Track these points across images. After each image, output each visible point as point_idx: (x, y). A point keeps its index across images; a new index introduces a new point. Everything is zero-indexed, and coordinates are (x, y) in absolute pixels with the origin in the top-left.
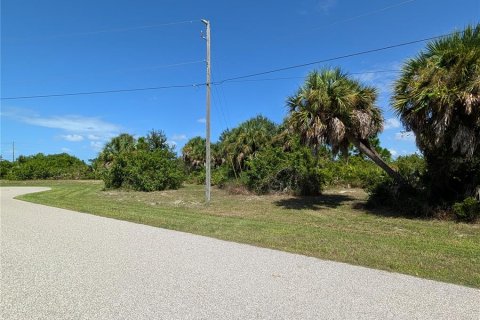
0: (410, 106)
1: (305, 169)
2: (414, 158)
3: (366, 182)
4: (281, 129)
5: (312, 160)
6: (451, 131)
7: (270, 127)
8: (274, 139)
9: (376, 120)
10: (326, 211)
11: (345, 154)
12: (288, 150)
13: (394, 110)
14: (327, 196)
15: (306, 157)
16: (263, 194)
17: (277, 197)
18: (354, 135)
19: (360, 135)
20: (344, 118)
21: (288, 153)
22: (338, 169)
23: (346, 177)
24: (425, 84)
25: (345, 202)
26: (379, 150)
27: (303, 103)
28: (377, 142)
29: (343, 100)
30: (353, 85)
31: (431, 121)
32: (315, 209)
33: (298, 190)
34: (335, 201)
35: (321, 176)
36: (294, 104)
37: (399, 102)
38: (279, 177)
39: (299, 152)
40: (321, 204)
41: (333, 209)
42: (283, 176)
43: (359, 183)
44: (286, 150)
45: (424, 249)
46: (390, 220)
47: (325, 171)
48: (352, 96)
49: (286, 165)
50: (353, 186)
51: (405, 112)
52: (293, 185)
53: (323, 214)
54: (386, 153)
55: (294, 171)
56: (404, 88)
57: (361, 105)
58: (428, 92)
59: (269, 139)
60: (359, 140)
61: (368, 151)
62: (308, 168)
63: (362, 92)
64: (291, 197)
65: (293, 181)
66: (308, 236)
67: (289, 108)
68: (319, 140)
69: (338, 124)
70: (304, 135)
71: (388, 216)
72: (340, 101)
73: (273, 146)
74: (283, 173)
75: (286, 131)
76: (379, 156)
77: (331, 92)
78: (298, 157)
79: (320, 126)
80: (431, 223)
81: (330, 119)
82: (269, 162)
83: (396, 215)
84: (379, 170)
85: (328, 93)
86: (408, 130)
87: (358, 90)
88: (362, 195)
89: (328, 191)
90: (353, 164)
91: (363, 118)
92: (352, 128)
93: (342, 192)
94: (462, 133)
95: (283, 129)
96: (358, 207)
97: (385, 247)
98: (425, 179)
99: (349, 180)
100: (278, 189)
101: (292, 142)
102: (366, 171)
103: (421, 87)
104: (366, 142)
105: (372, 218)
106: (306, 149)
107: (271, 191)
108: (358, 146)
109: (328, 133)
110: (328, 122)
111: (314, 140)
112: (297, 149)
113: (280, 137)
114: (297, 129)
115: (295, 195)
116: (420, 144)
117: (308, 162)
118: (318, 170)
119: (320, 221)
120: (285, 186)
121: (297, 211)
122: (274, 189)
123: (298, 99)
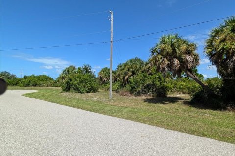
0: (214, 52)
1: (158, 83)
2: (216, 79)
3: (191, 91)
4: (147, 64)
5: (163, 79)
7: (142, 63)
8: (143, 69)
9: (196, 59)
10: (169, 105)
11: (180, 77)
12: (150, 74)
13: (206, 55)
14: (170, 97)
15: (159, 77)
16: (138, 95)
17: (144, 97)
18: (184, 67)
19: (187, 67)
20: (179, 58)
21: (150, 76)
22: (176, 84)
23: (180, 88)
24: (223, 41)
25: (180, 101)
26: (197, 74)
27: (158, 51)
28: (196, 70)
29: (179, 49)
30: (184, 42)
31: (225, 60)
32: (164, 104)
33: (155, 94)
34: (174, 100)
35: (167, 87)
36: (153, 51)
37: (208, 50)
38: (145, 88)
39: (156, 76)
40: (167, 101)
41: (173, 104)
42: (148, 87)
43: (186, 91)
44: (149, 74)
45: (221, 126)
46: (203, 111)
47: (169, 85)
48: (183, 48)
49: (149, 82)
50: (183, 93)
51: (211, 56)
52: (153, 91)
53: (167, 106)
54: (201, 76)
56: (211, 43)
57: (188, 52)
58: (224, 45)
59: (141, 69)
60: (187, 69)
61: (191, 75)
62: (160, 83)
63: (189, 45)
64: (151, 97)
66: (160, 117)
67: (151, 53)
68: (166, 69)
69: (176, 61)
70: (158, 67)
71: (202, 108)
72: (177, 50)
73: (143, 72)
74: (148, 86)
75: (150, 65)
76: (197, 78)
77: (172, 45)
78: (156, 78)
79: (167, 62)
80: (225, 112)
81: (172, 59)
82: (141, 81)
83: (206, 108)
84: (197, 85)
85: (171, 46)
86: (213, 65)
87: (187, 44)
88: (188, 97)
89: (170, 95)
90: (184, 82)
91: (189, 58)
92: (183, 63)
93: (178, 96)
95: (148, 64)
96: (186, 103)
97: (200, 124)
98: (222, 89)
100: (145, 93)
101: (152, 70)
102: (190, 85)
103: (220, 43)
104: (190, 71)
105: (194, 109)
106: (160, 74)
107: (142, 94)
108: (186, 72)
109: (171, 66)
110: (170, 60)
111: (164, 69)
112: (155, 74)
113: (147, 68)
114: (155, 64)
115: (153, 96)
116: (220, 72)
117: (160, 80)
118: (165, 84)
119: (166, 110)
120: (149, 92)
121: (154, 104)
122: (143, 93)
123: (156, 49)
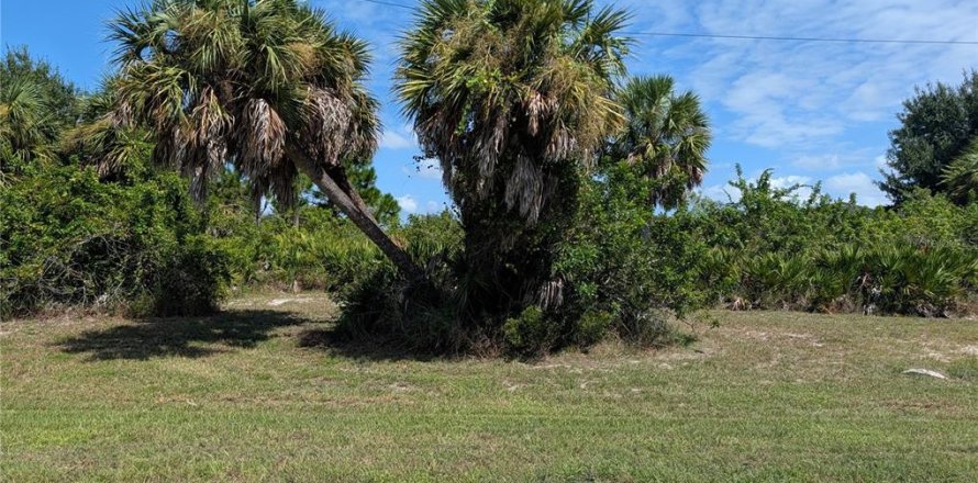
0: (434, 99)
1: (168, 237)
3: (337, 274)
4: (94, 112)
5: (193, 212)
6: (505, 165)
7: (59, 99)
8: (67, 137)
9: (362, 123)
10: (224, 359)
11: (287, 200)
12: (116, 176)
13: (403, 104)
14: (233, 316)
15: (174, 199)
16: (18, 314)
17: (70, 323)
18: (308, 155)
19: (322, 153)
20: (280, 100)
21: (115, 188)
22: (266, 241)
23: (291, 263)
24: (463, 55)
25: (281, 330)
26: (370, 195)
27: (168, 41)
28: (370, 176)
29: (281, 54)
30: (308, 24)
31: (472, 137)
32: (193, 353)
33: (145, 301)
34: (251, 329)
35: (217, 258)
36: (136, 38)
37: (412, 85)
38: (80, 261)
39: (151, 186)
40: (216, 338)
41: (243, 352)
42: (96, 253)
44: (109, 178)
45: (444, 427)
46: (384, 368)
47: (227, 245)
48: (306, 50)
49: (106, 224)
50: (307, 287)
51: (424, 111)
52: (128, 284)
53: (217, 366)
54: (390, 206)
55: (134, 244)
56: (424, 53)
57: (326, 77)
58: (467, 72)
59: (50, 137)
60: (320, 166)
61: (341, 196)
62: (180, 235)
63: (331, 44)
64: (119, 321)
65: (128, 273)
66: (162, 436)
67: (118, 46)
68: (214, 155)
69: (265, 116)
70: (167, 136)
71: (378, 358)
72: (272, 56)
73: (64, 158)
74: (97, 249)
75: (108, 120)
76: (369, 211)
77: (248, 25)
78: (149, 199)
79: (215, 115)
80: (463, 365)
81: (245, 100)
82: (45, 213)
83: (396, 356)
84: (369, 247)
85: (243, 29)
86: (430, 155)
87: (319, 38)
88: (322, 307)
89: (236, 300)
90: (311, 228)
91: (333, 112)
92: (304, 134)
93: (277, 303)
94: (523, 172)
95: (103, 109)
96: (311, 340)
97: (363, 436)
98: (460, 266)
99: (295, 271)
100: (76, 298)
101: (134, 150)
102: (340, 248)
103: (455, 60)
104: (338, 175)
105: (346, 367)
106: (174, 177)
107: (49, 306)
108: (318, 180)
109: (237, 139)
110: (239, 108)
111: (197, 155)
112: (146, 177)
113: (92, 133)
114: (144, 116)
115: (132, 314)
116: (457, 190)
117: (181, 216)
118: (210, 241)
119: (204, 388)
120: (101, 289)
121: (132, 364)
122: (58, 298)
123: (153, 25)
